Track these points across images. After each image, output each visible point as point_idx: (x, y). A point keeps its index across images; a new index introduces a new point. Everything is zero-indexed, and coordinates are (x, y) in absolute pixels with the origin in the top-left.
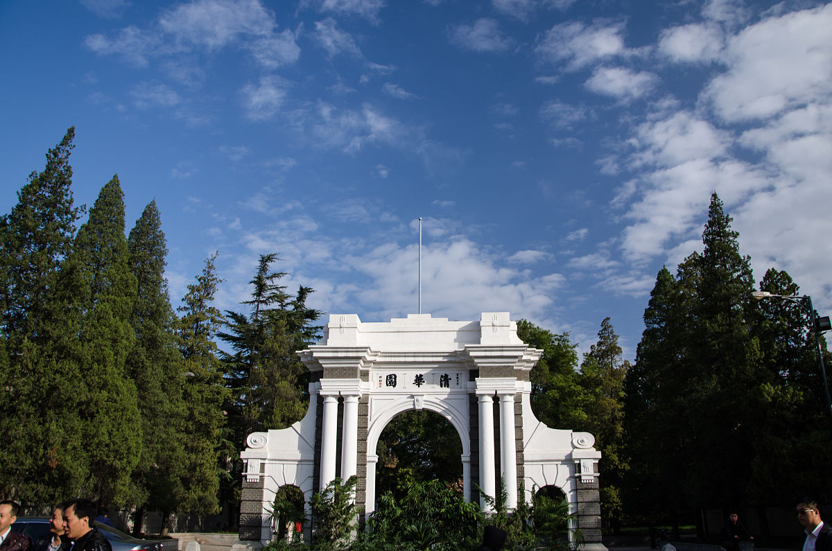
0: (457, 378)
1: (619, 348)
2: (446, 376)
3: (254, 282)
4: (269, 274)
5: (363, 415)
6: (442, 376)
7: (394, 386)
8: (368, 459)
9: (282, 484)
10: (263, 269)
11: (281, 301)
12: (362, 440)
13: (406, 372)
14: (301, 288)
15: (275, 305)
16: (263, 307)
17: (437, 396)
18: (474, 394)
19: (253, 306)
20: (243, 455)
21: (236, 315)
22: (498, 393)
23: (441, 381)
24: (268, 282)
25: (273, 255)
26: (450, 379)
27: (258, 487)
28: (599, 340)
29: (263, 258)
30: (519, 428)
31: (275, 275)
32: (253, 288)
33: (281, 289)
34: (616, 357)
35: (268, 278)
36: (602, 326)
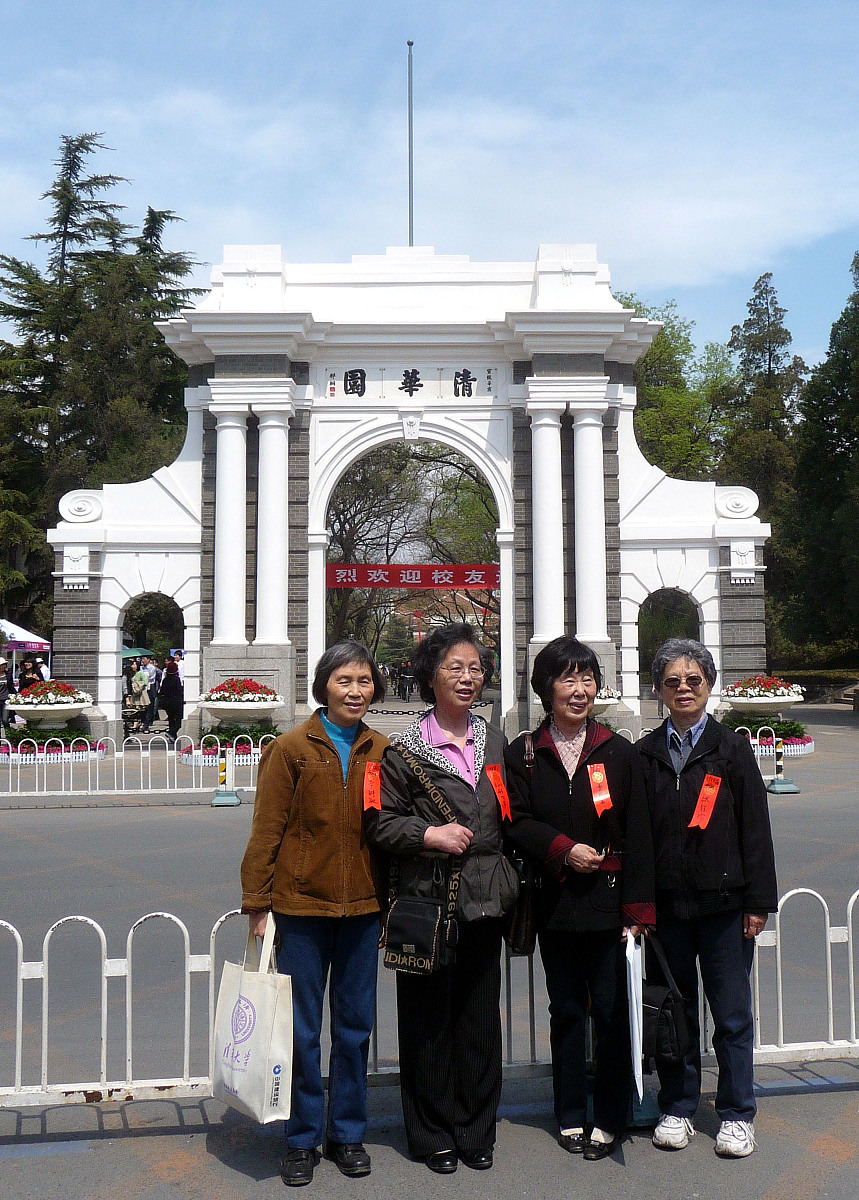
0: (489, 377)
1: (787, 332)
2: (466, 373)
3: (54, 194)
4: (83, 176)
5: (298, 451)
6: (458, 375)
7: (361, 394)
8: (311, 540)
9: (136, 592)
10: (72, 165)
11: (113, 236)
12: (298, 501)
13: (383, 366)
14: (151, 212)
15: (101, 244)
16: (74, 247)
17: (449, 415)
18: (523, 409)
19: (52, 244)
20: (53, 536)
21: (18, 264)
22: (572, 406)
23: (456, 383)
24: (83, 195)
25: (91, 138)
26: (475, 380)
27: (88, 599)
28: (748, 316)
29: (69, 142)
30: (611, 477)
31: (96, 181)
32: (51, 207)
33: (110, 211)
34: (780, 351)
35: (82, 186)
36: (755, 288)
